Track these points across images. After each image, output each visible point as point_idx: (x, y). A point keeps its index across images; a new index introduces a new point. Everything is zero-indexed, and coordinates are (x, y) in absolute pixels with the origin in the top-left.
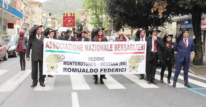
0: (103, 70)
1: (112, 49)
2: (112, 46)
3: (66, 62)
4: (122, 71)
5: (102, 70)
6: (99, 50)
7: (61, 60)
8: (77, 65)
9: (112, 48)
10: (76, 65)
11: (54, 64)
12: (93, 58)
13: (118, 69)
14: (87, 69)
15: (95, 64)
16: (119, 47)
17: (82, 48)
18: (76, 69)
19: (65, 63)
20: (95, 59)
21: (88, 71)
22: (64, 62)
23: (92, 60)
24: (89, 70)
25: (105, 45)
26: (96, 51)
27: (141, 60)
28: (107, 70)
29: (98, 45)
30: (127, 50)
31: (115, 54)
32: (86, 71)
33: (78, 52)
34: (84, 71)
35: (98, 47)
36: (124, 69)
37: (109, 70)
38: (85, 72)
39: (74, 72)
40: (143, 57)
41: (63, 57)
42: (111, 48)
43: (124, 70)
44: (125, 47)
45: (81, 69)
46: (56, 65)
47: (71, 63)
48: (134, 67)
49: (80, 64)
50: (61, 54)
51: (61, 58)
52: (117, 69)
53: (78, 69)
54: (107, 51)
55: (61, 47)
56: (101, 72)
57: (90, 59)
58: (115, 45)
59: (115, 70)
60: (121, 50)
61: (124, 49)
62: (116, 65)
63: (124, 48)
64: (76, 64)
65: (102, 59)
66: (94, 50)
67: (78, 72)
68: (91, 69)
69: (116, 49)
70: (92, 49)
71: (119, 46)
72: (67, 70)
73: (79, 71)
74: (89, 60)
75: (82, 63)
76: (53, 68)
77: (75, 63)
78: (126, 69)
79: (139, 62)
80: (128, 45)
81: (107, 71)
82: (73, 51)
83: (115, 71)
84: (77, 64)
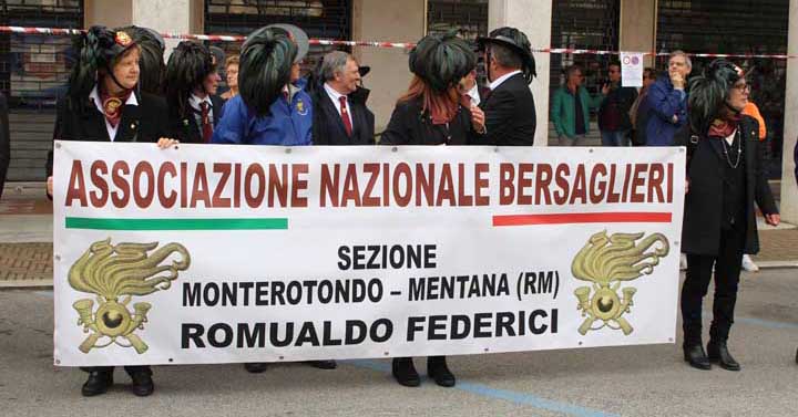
0: (426, 325)
1: (484, 192)
2: (483, 176)
3: (198, 286)
4: (538, 326)
5: (417, 324)
6: (403, 202)
7: (167, 274)
8: (265, 303)
9: (485, 183)
10: (259, 302)
11: (121, 298)
12: (368, 254)
13: (511, 316)
14: (327, 325)
15: (375, 287)
16: (525, 183)
17: (304, 185)
18: (260, 327)
19: (192, 294)
20: (378, 260)
21: (333, 337)
22: (186, 286)
23: (360, 262)
24: (338, 332)
25: (447, 168)
26: (387, 203)
27: (650, 260)
28: (448, 323)
29: (403, 168)
30: (572, 202)
31: (499, 221)
32: (321, 340)
33: (277, 212)
34: (308, 335)
35: (403, 177)
36: (543, 314)
37: (461, 326)
38: (316, 343)
39: (251, 344)
40: (659, 245)
41: (177, 257)
42: (481, 183)
43: (548, 321)
44: (563, 183)
45: (290, 326)
46: (135, 306)
47: (228, 294)
48: (605, 302)
49: (284, 295)
50: (164, 238)
51: (163, 263)
52: (506, 319)
53: (274, 327)
54: (453, 203)
55: (168, 194)
56: (410, 338)
57: (351, 255)
58: (506, 167)
59: (493, 321)
60: (538, 202)
61: (556, 193)
62: (500, 290)
63: (553, 187)
64: (262, 298)
65: (421, 255)
66: (375, 202)
67: (275, 342)
68: (350, 324)
69: (507, 191)
70: (362, 190)
71: (527, 175)
72: (204, 337)
73: (281, 337)
74: (344, 263)
75: (294, 290)
76: (118, 322)
77: (252, 292)
78: (555, 312)
79: (637, 273)
80: (581, 169)
81: (447, 331)
82: (244, 211)
83: (493, 329)
84: (268, 298)
